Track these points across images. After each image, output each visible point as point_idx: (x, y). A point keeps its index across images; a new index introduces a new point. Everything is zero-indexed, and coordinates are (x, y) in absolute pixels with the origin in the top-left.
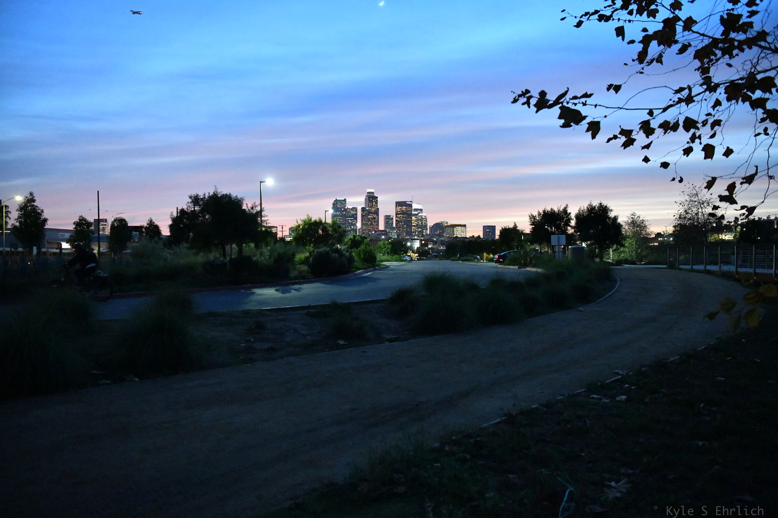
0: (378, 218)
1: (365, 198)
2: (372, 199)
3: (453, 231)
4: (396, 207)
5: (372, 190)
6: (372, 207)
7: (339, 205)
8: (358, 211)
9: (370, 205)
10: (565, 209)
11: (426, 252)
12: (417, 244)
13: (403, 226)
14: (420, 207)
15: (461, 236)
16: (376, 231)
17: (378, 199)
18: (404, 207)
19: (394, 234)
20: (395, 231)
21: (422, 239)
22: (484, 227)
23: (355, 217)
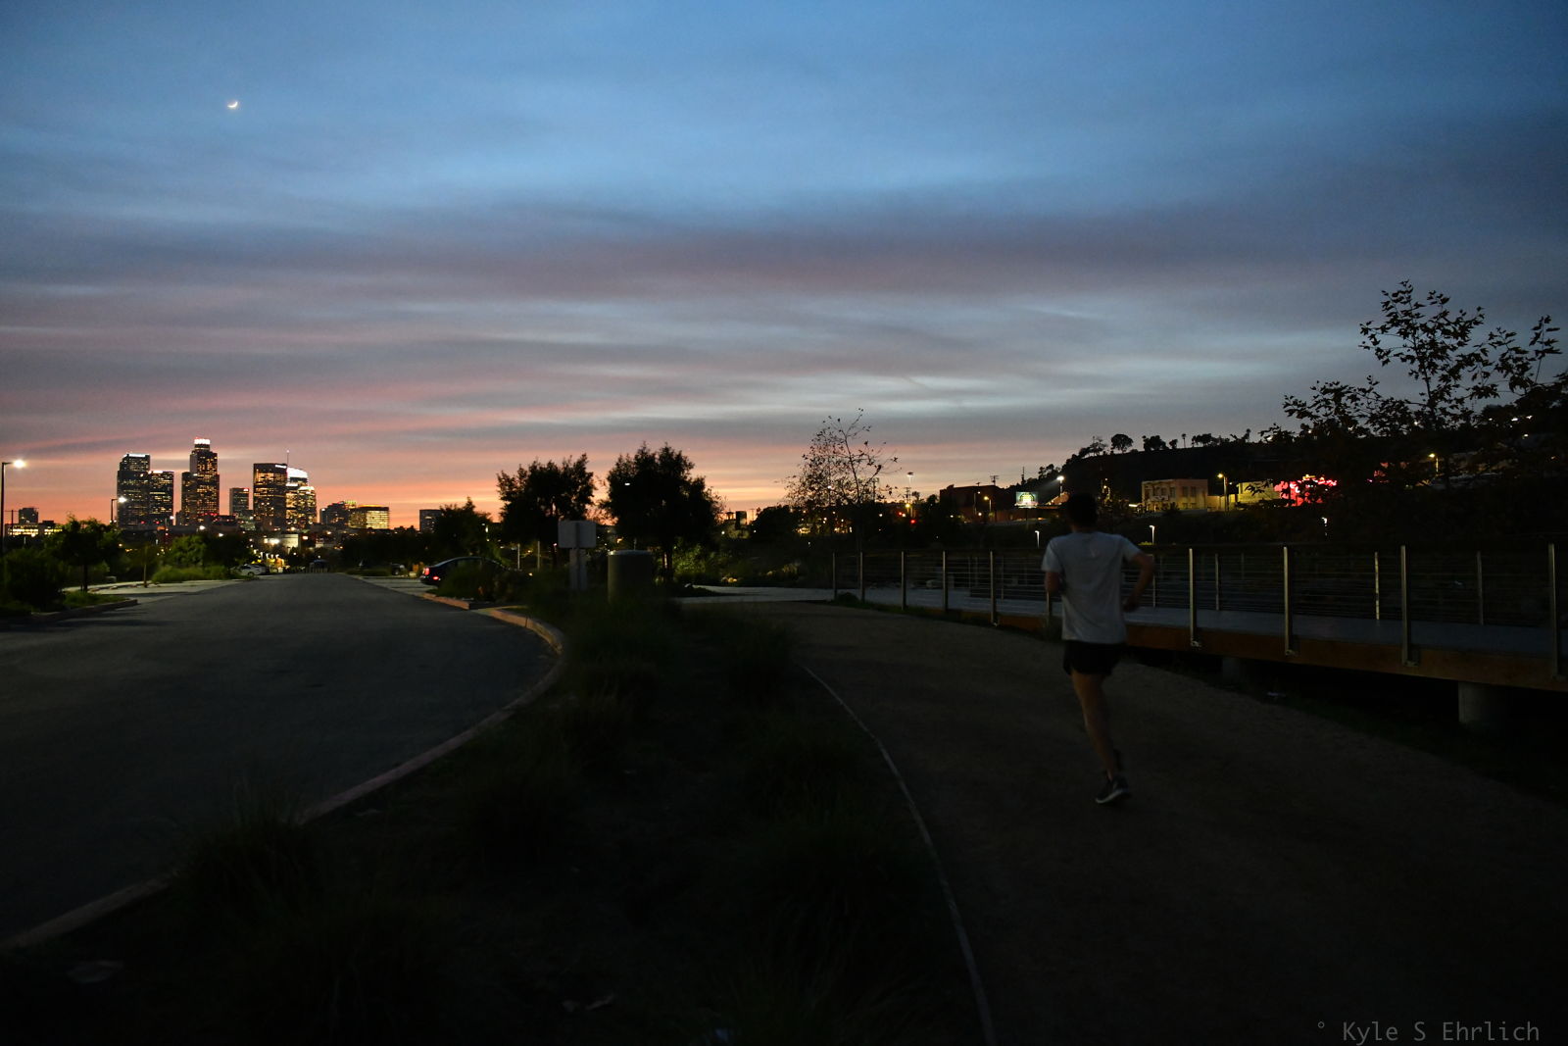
0: (218, 494)
1: (192, 456)
2: (204, 456)
3: (365, 519)
4: (255, 472)
5: (207, 442)
6: (204, 472)
7: (132, 467)
8: (175, 480)
9: (202, 467)
10: (580, 465)
11: (312, 557)
12: (293, 542)
13: (269, 509)
14: (302, 474)
15: (378, 527)
16: (213, 518)
17: (219, 457)
18: (272, 475)
19: (249, 524)
20: (251, 518)
21: (305, 532)
22: (421, 511)
23: (169, 490)
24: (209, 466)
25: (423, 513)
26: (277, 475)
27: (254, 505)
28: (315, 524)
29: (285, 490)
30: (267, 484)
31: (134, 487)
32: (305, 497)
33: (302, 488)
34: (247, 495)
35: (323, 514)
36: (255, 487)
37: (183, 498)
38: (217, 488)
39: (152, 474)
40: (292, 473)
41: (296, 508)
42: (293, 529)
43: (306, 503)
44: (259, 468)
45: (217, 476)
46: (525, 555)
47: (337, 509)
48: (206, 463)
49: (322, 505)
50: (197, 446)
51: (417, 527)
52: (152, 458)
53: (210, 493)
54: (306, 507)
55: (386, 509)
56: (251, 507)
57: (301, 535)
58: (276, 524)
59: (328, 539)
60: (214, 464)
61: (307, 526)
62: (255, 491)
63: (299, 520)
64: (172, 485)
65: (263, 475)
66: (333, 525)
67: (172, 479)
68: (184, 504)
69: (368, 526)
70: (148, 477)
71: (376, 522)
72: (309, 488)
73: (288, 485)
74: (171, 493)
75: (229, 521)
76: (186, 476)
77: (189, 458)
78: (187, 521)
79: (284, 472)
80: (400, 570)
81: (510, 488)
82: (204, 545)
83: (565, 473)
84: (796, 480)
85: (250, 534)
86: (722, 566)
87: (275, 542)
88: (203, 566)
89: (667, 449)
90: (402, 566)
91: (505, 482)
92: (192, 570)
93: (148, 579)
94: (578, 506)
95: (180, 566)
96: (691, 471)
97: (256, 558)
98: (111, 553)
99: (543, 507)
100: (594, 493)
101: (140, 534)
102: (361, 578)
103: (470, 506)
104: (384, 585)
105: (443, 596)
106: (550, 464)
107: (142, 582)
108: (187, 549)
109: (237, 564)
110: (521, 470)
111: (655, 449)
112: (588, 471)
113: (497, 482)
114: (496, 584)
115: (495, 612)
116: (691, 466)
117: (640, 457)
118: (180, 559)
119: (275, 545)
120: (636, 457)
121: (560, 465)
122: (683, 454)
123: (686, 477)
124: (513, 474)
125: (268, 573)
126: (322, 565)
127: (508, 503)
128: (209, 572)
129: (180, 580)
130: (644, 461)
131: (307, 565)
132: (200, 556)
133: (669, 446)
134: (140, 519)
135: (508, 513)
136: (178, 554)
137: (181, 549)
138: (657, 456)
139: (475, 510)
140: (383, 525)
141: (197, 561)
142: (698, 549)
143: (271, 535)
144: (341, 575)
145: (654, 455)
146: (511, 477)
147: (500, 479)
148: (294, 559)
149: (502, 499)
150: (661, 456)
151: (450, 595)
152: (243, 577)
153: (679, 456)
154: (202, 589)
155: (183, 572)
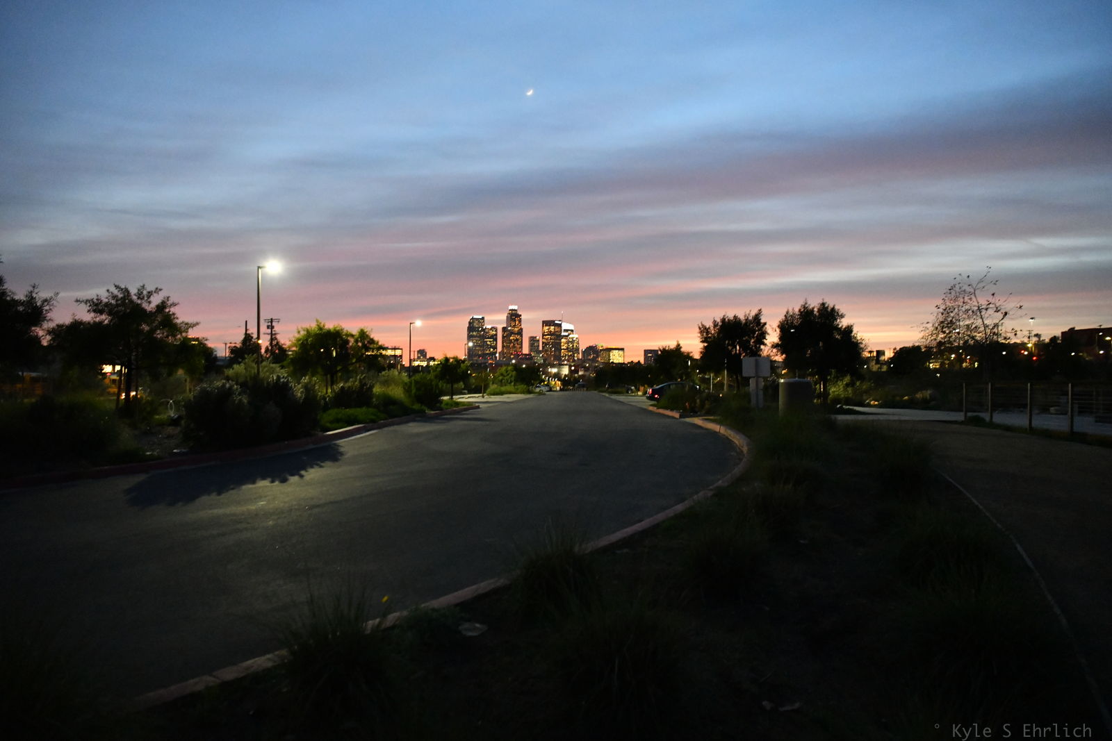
0: (522, 340)
1: (507, 317)
2: (514, 316)
3: (609, 356)
4: (543, 326)
5: (515, 307)
6: (514, 326)
7: (476, 325)
8: (498, 331)
9: (513, 324)
10: (757, 318)
11: (577, 381)
12: (565, 371)
13: (551, 349)
14: (570, 327)
15: (617, 362)
16: (519, 355)
17: (522, 317)
18: (552, 327)
19: (539, 359)
20: (541, 355)
21: (572, 364)
22: (645, 351)
23: (494, 338)
24: (517, 322)
25: (646, 352)
26: (556, 328)
27: (543, 347)
28: (578, 359)
29: (561, 337)
30: (550, 333)
31: (476, 337)
32: (573, 342)
33: (571, 336)
34: (538, 341)
35: (584, 353)
36: (543, 335)
37: (503, 343)
38: (522, 336)
39: (486, 328)
40: (565, 326)
41: (567, 348)
42: (566, 362)
43: (573, 346)
44: (546, 323)
45: (521, 329)
46: (716, 382)
47: (592, 349)
48: (515, 321)
49: (582, 347)
50: (510, 310)
51: (642, 362)
52: (485, 319)
53: (517, 340)
54: (573, 348)
55: (622, 349)
56: (541, 348)
57: (570, 366)
58: (554, 360)
59: (586, 369)
60: (520, 321)
61: (574, 361)
62: (543, 338)
63: (569, 356)
64: (496, 335)
65: (547, 328)
66: (589, 359)
67: (496, 331)
68: (503, 346)
69: (611, 361)
70: (483, 330)
71: (616, 358)
72: (574, 336)
73: (562, 334)
74: (496, 340)
75: (528, 357)
76: (504, 329)
77: (505, 318)
78: (505, 357)
79: (560, 325)
80: (631, 390)
81: (707, 334)
82: (514, 372)
83: (746, 323)
84: (930, 326)
85: (540, 365)
86: (866, 392)
87: (554, 370)
88: (514, 385)
89: (823, 304)
90: (633, 388)
91: (704, 330)
92: (509, 388)
93: (484, 393)
94: (755, 346)
95: (502, 386)
96: (843, 320)
97: (544, 381)
98: (465, 377)
99: (730, 348)
100: (767, 337)
101: (479, 365)
102: (607, 395)
103: (678, 347)
104: (621, 400)
105: (661, 408)
106: (735, 317)
107: (481, 395)
108: (506, 374)
109: (533, 385)
110: (715, 321)
111: (814, 304)
112: (762, 321)
113: (698, 330)
114: (698, 401)
115: (697, 421)
116: (842, 316)
117: (802, 310)
118: (501, 381)
119: (555, 373)
120: (800, 310)
121: (742, 317)
122: (836, 308)
123: (838, 325)
124: (709, 324)
125: (551, 390)
126: (583, 386)
127: (706, 344)
128: (517, 389)
129: (502, 393)
130: (806, 313)
131: (574, 386)
132: (513, 379)
133: (825, 301)
134: (479, 356)
135: (706, 352)
136: (501, 378)
137: (502, 375)
138: (816, 310)
139: (682, 350)
140: (621, 360)
141: (511, 382)
142: (847, 379)
143: (553, 366)
144: (594, 394)
145: (813, 308)
146: (707, 327)
147: (700, 328)
148: (567, 382)
149: (702, 342)
150: (819, 309)
151: (666, 408)
152: (536, 393)
153: (833, 309)
154: (515, 399)
155: (503, 389)
